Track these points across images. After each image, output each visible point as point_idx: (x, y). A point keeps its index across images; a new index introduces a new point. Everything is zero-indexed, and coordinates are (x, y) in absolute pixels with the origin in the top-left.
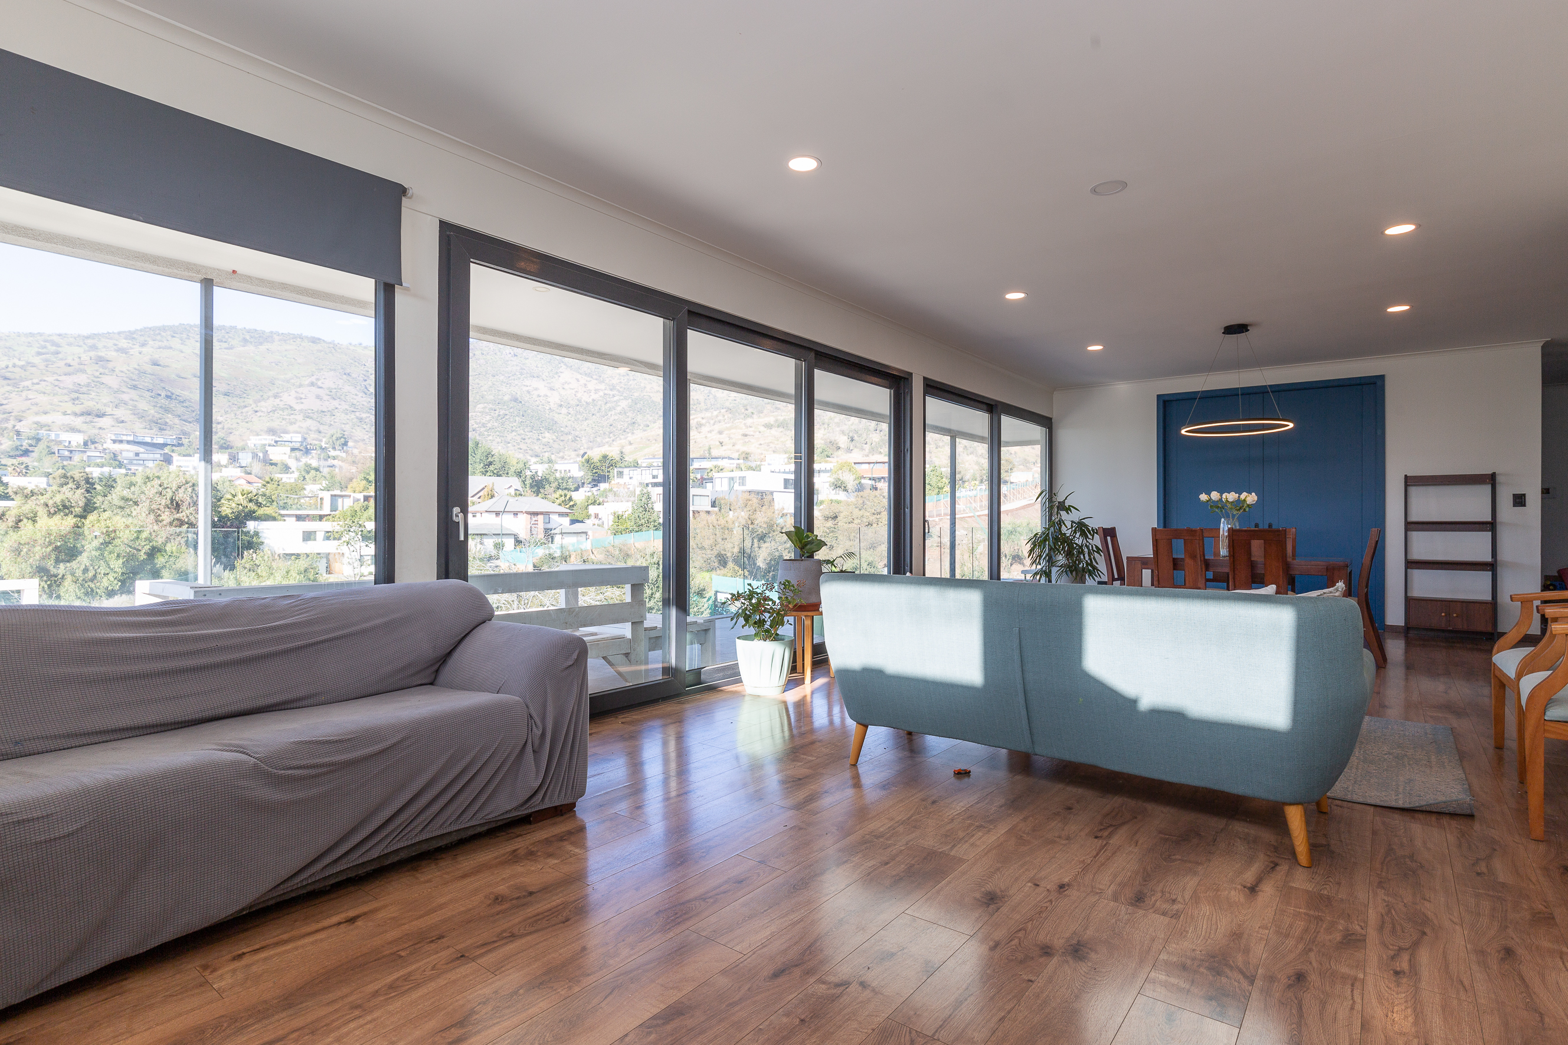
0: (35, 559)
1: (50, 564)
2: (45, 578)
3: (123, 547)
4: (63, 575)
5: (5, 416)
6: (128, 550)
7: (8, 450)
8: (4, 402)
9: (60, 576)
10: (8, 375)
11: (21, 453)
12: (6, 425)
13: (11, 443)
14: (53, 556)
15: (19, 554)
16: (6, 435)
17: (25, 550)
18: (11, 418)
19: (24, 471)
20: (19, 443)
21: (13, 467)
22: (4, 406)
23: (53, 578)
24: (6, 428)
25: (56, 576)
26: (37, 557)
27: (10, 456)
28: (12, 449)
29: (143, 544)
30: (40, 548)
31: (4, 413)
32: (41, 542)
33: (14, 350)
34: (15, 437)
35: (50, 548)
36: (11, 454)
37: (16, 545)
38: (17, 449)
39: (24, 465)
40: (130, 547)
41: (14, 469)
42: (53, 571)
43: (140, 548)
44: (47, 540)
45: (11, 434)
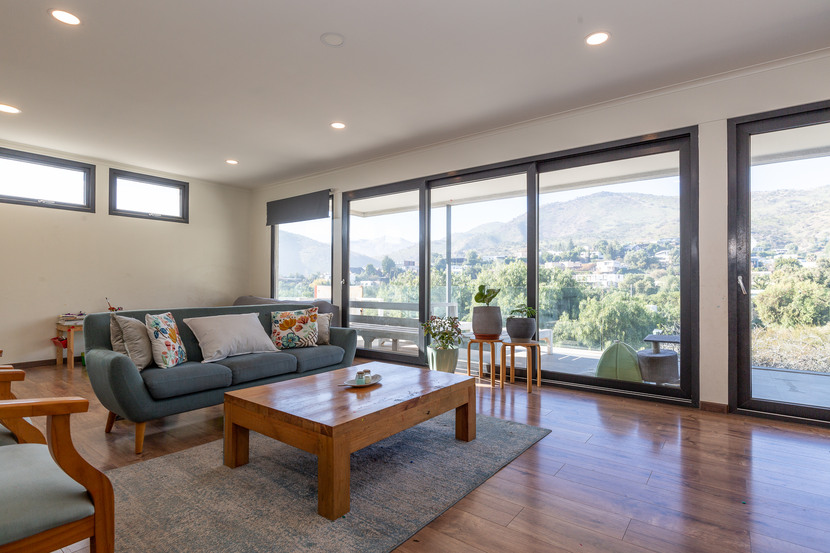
0: (769, 304)
1: (776, 306)
2: (774, 314)
3: (816, 299)
4: (783, 313)
5: (810, 231)
6: (819, 301)
7: (811, 248)
8: (810, 224)
9: (781, 313)
10: (813, 210)
11: (817, 249)
12: (811, 236)
13: (812, 245)
14: (778, 303)
15: (762, 302)
16: (810, 241)
17: (765, 299)
18: (814, 232)
19: (814, 259)
20: (816, 245)
21: (809, 257)
22: (810, 226)
23: (778, 314)
24: (810, 237)
25: (780, 312)
26: (770, 303)
27: (811, 252)
28: (813, 248)
29: (827, 298)
30: (772, 298)
31: (810, 230)
32: (772, 295)
33: (818, 196)
34: (814, 241)
35: (777, 298)
36: (812, 251)
37: (761, 297)
38: (815, 247)
39: (814, 256)
40: (820, 299)
41: (809, 258)
42: (778, 310)
43: (826, 300)
44: (775, 294)
45: (813, 240)
